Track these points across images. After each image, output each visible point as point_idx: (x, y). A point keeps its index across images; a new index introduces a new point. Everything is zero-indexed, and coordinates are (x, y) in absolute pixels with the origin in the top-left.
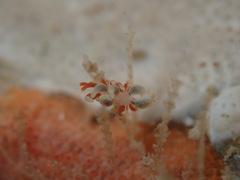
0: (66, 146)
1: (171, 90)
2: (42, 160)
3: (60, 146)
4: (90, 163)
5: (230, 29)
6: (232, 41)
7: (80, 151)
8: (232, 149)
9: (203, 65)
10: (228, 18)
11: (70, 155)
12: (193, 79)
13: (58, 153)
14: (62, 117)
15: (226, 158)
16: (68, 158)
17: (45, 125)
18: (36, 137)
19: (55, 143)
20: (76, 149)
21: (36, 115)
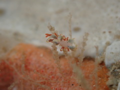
0: (42, 66)
1: (85, 37)
2: (32, 73)
3: (39, 66)
4: (52, 73)
5: (117, 17)
6: (117, 22)
7: (48, 69)
8: (114, 67)
9: (104, 32)
10: (117, 13)
11: (44, 70)
12: (100, 39)
13: (38, 69)
14: (42, 55)
15: (111, 71)
16: (43, 71)
17: (34, 58)
18: (30, 63)
19: (37, 65)
20: (47, 68)
21: (31, 54)
